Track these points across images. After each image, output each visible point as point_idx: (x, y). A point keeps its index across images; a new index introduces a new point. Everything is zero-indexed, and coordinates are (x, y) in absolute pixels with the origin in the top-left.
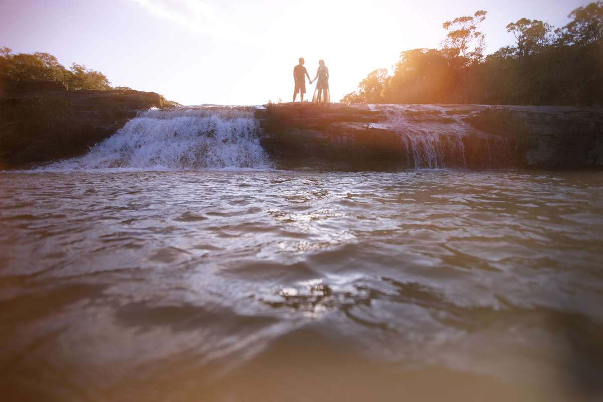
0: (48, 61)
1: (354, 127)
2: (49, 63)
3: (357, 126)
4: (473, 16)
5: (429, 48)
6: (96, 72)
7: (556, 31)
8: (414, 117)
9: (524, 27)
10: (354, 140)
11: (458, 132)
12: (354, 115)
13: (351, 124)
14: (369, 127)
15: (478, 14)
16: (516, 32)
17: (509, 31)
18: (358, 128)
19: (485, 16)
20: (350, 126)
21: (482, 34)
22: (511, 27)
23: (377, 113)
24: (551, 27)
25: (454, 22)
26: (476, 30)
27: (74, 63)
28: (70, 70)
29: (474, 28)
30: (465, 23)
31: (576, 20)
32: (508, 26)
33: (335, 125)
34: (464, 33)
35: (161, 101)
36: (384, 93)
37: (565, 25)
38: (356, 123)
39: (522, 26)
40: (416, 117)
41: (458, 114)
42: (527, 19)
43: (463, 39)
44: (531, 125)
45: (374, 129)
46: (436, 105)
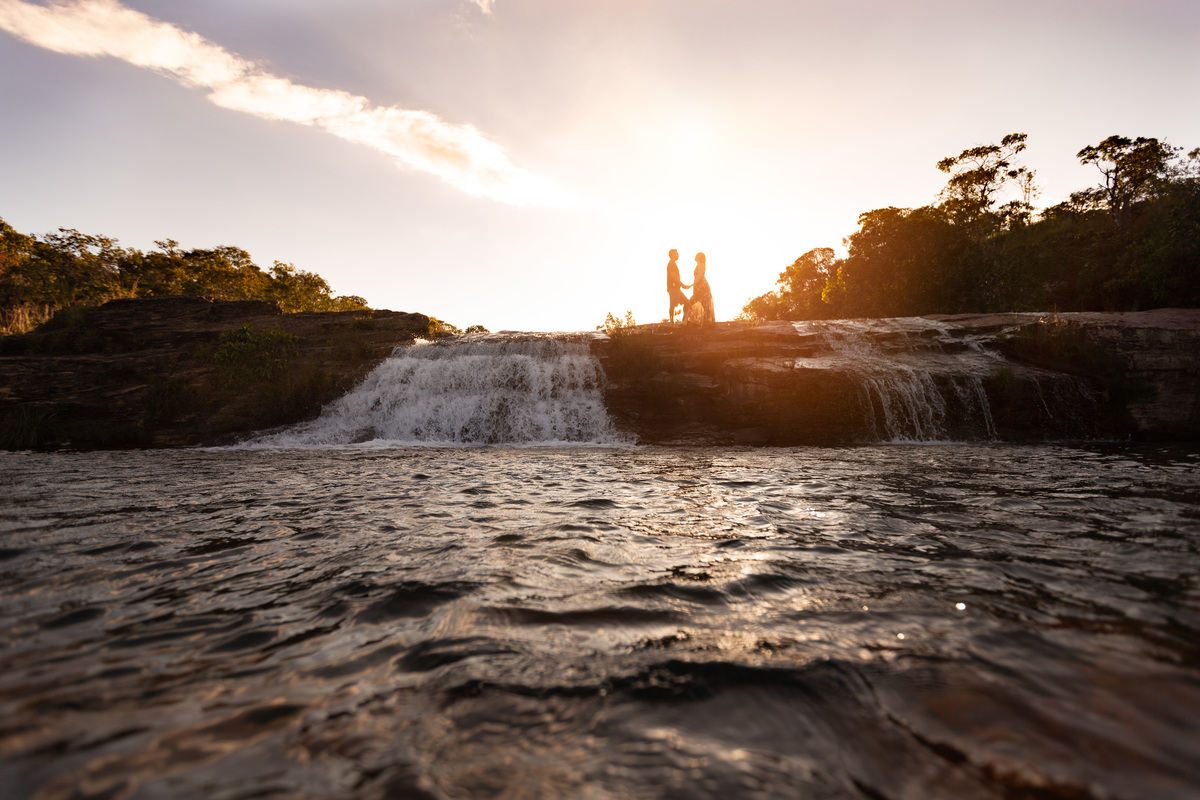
0: (236, 260)
1: (767, 366)
2: (237, 263)
3: (773, 366)
4: (999, 144)
5: (915, 208)
7: (1193, 154)
8: (884, 343)
9: (1118, 151)
10: (768, 390)
11: (973, 370)
12: (768, 344)
13: (762, 362)
14: (796, 366)
15: (1007, 140)
16: (1101, 162)
17: (1086, 162)
18: (774, 369)
19: (1024, 143)
20: (759, 365)
21: (1027, 171)
22: (1088, 154)
23: (812, 338)
24: (1175, 149)
25: (961, 157)
26: (1011, 168)
27: (275, 263)
28: (269, 272)
29: (1005, 164)
30: (985, 157)
32: (1082, 153)
33: (733, 363)
34: (985, 175)
35: (431, 327)
36: (829, 295)
38: (770, 360)
39: (1113, 151)
41: (975, 334)
42: (1122, 136)
43: (982, 187)
44: (1131, 352)
45: (804, 370)
46: (929, 317)
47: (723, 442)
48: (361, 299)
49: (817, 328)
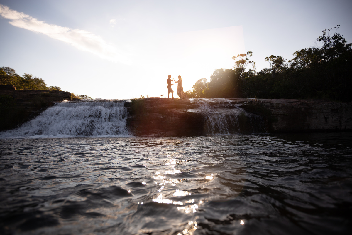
1: (179, 111)
2: (9, 73)
4: (246, 54)
5: (227, 69)
6: (38, 78)
7: (289, 61)
8: (214, 105)
9: (273, 59)
10: (178, 119)
12: (180, 105)
15: (248, 53)
16: (270, 61)
17: (267, 61)
18: (181, 112)
19: (252, 54)
20: (176, 111)
21: (254, 62)
22: (267, 59)
23: (194, 103)
25: (237, 56)
26: (250, 61)
27: (25, 73)
28: (22, 77)
29: (248, 59)
30: (243, 57)
31: (297, 57)
32: (266, 58)
33: (168, 110)
34: (243, 62)
35: (72, 96)
36: (204, 92)
37: (293, 59)
38: (180, 109)
39: (272, 59)
40: (215, 106)
41: (237, 103)
42: (274, 55)
43: (242, 64)
44: (272, 109)
45: (189, 113)
46: (227, 98)
47: (163, 135)
48: (59, 88)
49: (196, 100)
